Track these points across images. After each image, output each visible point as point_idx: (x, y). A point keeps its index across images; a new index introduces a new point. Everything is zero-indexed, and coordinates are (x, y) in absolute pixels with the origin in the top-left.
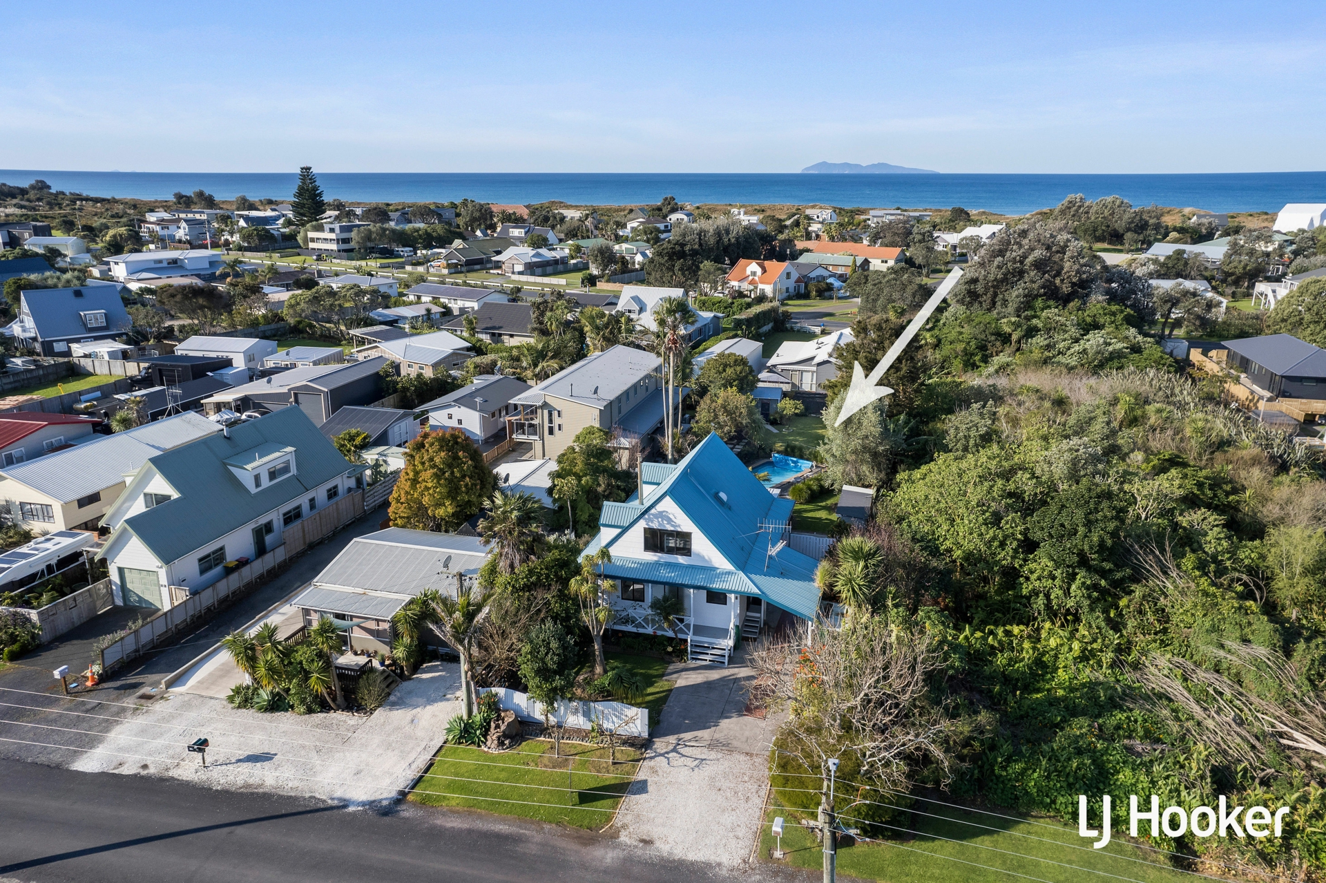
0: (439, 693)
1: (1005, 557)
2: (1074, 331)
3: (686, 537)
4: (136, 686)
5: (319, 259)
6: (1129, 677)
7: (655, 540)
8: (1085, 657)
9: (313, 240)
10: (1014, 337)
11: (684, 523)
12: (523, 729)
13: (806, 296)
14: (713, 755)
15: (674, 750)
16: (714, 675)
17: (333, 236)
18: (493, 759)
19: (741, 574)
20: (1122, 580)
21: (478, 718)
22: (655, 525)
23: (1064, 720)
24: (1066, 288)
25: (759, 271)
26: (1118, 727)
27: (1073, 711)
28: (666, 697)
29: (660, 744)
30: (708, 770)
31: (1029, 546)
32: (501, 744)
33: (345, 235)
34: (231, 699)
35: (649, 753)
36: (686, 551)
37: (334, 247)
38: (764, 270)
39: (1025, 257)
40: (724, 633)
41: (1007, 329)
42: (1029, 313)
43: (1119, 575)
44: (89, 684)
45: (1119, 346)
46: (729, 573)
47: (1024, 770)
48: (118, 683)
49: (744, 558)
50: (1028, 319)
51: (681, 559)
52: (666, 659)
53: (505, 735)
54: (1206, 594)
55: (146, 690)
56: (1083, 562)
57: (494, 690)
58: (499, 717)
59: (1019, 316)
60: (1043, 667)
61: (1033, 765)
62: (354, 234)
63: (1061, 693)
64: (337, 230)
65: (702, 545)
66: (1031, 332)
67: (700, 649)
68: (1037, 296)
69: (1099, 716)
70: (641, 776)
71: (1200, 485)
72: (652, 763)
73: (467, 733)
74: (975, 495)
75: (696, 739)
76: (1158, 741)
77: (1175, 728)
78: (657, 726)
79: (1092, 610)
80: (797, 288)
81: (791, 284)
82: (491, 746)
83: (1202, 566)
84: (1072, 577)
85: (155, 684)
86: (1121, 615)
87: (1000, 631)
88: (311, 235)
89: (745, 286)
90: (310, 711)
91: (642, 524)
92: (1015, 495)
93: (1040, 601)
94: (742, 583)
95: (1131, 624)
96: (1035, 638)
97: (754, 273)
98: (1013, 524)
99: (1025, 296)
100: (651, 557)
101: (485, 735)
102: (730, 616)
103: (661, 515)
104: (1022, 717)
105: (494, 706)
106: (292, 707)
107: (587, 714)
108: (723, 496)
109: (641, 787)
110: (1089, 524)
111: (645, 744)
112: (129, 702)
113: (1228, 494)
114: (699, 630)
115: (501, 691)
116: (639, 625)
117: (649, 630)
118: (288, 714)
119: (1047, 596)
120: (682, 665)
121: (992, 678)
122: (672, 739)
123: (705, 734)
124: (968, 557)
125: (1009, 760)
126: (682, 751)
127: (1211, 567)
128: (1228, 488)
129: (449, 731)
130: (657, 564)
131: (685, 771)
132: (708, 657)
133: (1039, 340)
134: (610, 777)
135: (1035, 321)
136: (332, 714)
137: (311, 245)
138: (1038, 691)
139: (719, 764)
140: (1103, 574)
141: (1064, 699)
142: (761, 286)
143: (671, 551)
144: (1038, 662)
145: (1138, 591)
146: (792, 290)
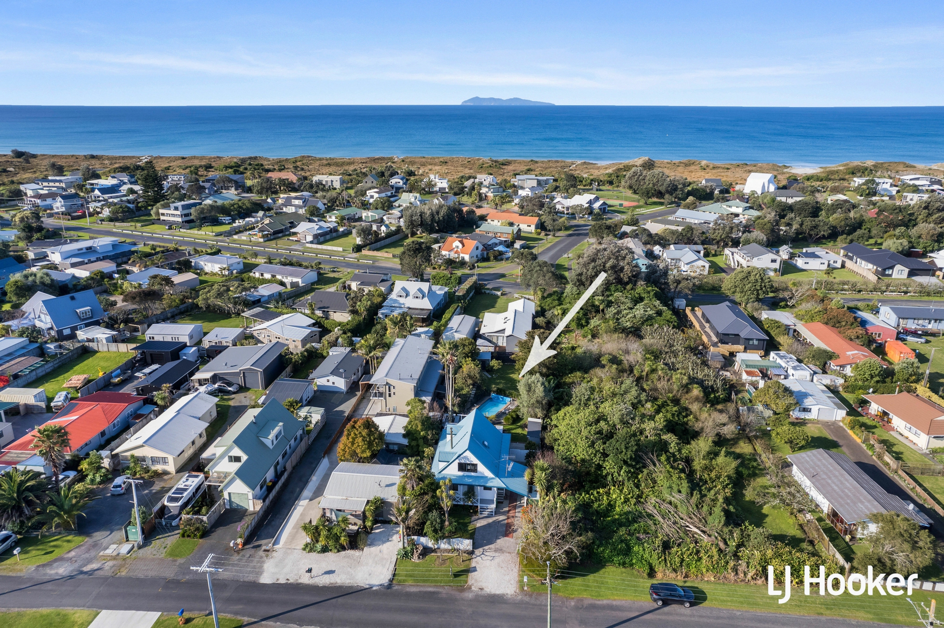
0: (386, 538)
1: (596, 460)
2: (630, 305)
3: (475, 465)
4: (259, 546)
5: (170, 228)
6: (640, 508)
7: (462, 467)
8: (626, 501)
9: (163, 214)
10: (601, 307)
11: (474, 460)
12: (426, 551)
13: (486, 259)
14: (497, 554)
15: (483, 554)
16: (490, 520)
17: (178, 213)
18: (417, 565)
19: (497, 479)
20: (640, 468)
21: (409, 549)
22: (463, 461)
23: (618, 529)
24: (626, 279)
25: (460, 246)
26: (635, 530)
27: (621, 525)
28: (474, 532)
29: (478, 552)
30: (497, 560)
31: (605, 455)
32: (419, 558)
33: (186, 212)
34: (304, 549)
35: (474, 556)
36: (475, 470)
37: (180, 220)
38: (463, 245)
39: (605, 263)
40: (491, 502)
41: (597, 303)
42: (608, 293)
43: (638, 466)
44: (240, 547)
45: (651, 313)
46: (493, 478)
47: (604, 550)
48: (251, 546)
49: (498, 471)
50: (608, 296)
51: (473, 474)
52: (470, 515)
53: (420, 554)
54: (669, 472)
55: (264, 548)
56: (625, 462)
57: (413, 537)
58: (417, 549)
59: (603, 295)
60: (611, 506)
61: (606, 548)
62: (192, 210)
63: (617, 517)
64: (180, 208)
65: (482, 469)
66: (609, 304)
67: (483, 509)
68: (612, 284)
69: (629, 526)
70: (473, 565)
71: (673, 415)
72: (476, 560)
73: (406, 555)
74: (585, 433)
75: (489, 549)
76: (648, 533)
77: (653, 528)
78: (475, 546)
79: (629, 481)
80: (482, 255)
81: (479, 252)
82: (415, 559)
83: (668, 459)
84: (621, 468)
85: (267, 545)
86: (639, 481)
87: (595, 493)
88: (161, 211)
89: (453, 255)
90: (339, 551)
91: (457, 461)
92: (600, 432)
93: (609, 478)
94: (497, 483)
95: (643, 485)
96: (608, 494)
97: (457, 247)
98: (599, 446)
99: (606, 284)
100: (461, 473)
101: (412, 555)
102: (493, 495)
103: (466, 458)
104: (603, 529)
105: (414, 544)
106: (331, 550)
107: (449, 543)
108: (486, 443)
109: (474, 569)
110: (626, 448)
111: (472, 553)
112: (261, 553)
113: (684, 417)
114: (483, 501)
115: (415, 537)
116: (458, 501)
117: (462, 503)
118: (330, 553)
119: (612, 475)
120: (477, 517)
121: (593, 514)
122: (481, 550)
123: (492, 546)
124: (583, 460)
125: (599, 547)
126: (486, 554)
127: (672, 459)
128: (684, 414)
129: (398, 554)
130: (463, 476)
131: (488, 562)
132: (486, 513)
133: (612, 310)
134: (462, 568)
135: (610, 298)
136: (347, 552)
137: (162, 218)
138: (609, 517)
139: (500, 558)
140: (633, 466)
141: (618, 519)
142: (462, 255)
143: (468, 470)
144: (609, 504)
145: (645, 471)
146: (479, 256)
